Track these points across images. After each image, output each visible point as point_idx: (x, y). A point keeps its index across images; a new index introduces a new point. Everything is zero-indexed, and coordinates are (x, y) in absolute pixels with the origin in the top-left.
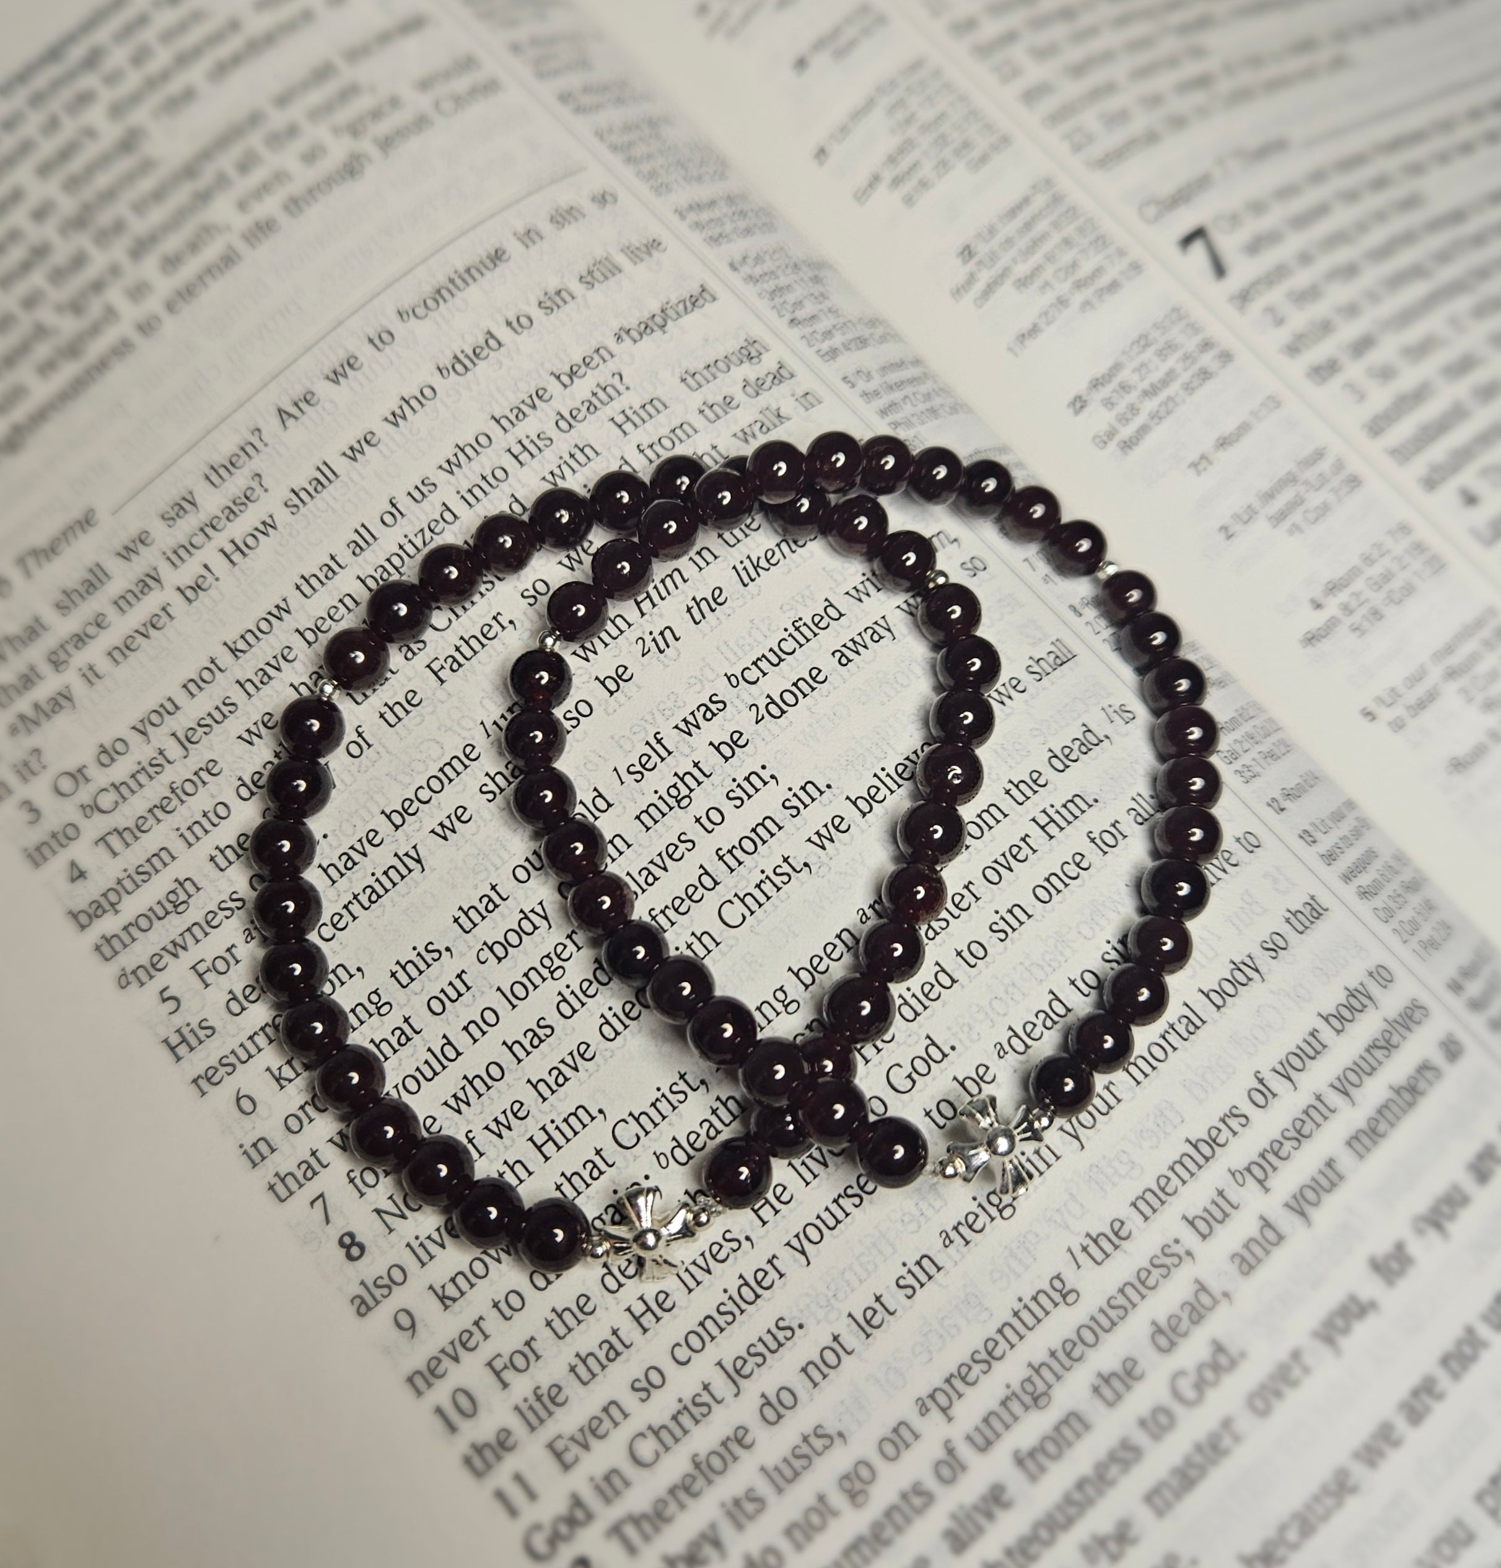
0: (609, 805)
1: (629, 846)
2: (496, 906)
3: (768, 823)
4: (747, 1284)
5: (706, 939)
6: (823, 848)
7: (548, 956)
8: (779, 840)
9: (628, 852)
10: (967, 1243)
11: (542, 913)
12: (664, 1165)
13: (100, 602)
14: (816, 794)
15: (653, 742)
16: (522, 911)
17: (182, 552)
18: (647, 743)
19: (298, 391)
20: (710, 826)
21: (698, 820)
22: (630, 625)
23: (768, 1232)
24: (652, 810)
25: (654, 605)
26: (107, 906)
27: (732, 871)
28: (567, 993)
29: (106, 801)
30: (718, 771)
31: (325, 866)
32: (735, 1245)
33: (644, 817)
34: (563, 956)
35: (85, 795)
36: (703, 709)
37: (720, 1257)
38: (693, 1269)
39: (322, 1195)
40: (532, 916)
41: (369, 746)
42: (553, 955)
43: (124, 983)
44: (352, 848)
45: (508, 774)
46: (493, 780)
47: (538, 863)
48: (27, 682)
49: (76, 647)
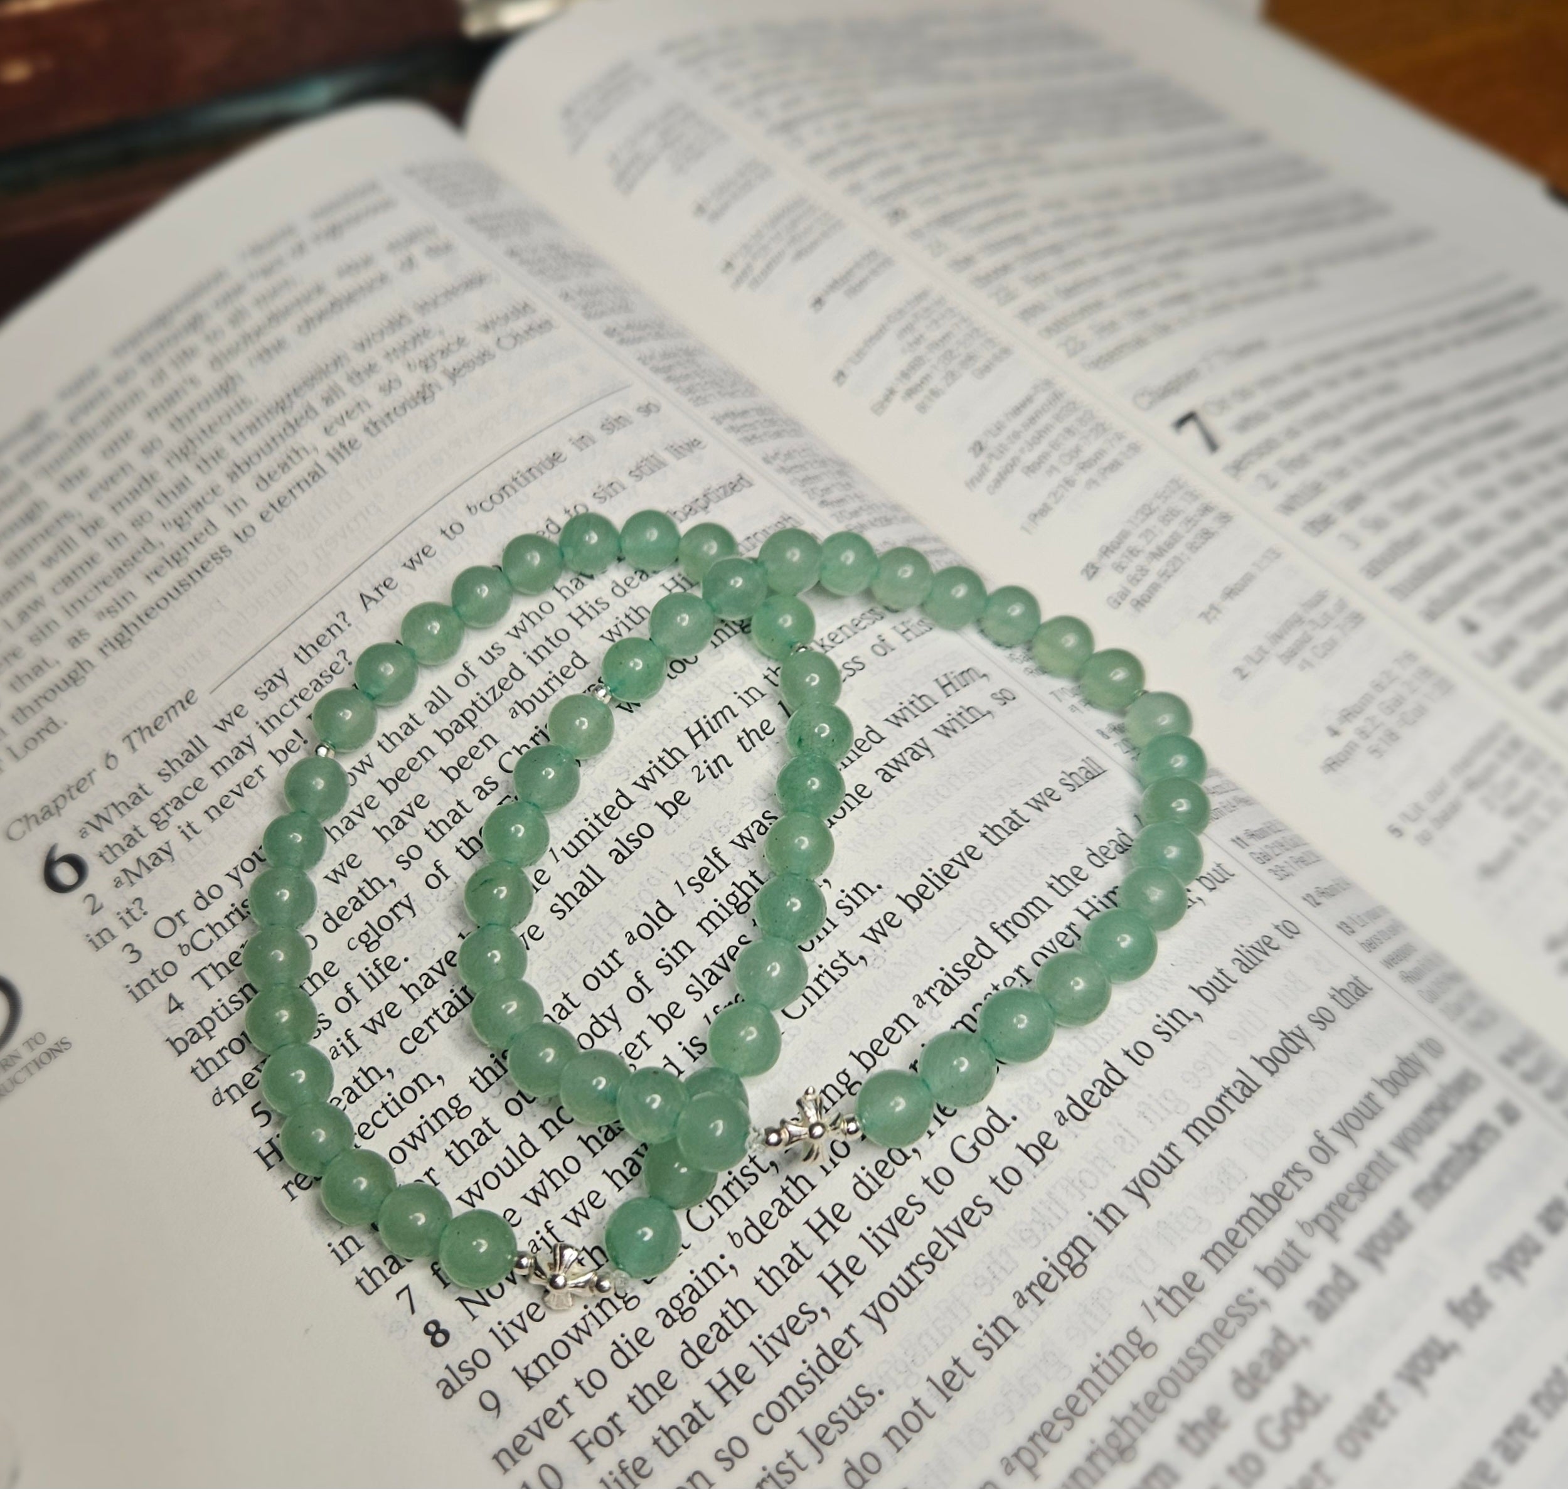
0: (672, 915)
1: (692, 950)
2: (569, 1013)
4: (825, 1354)
6: (877, 942)
8: (834, 937)
9: (691, 956)
10: (1041, 1302)
11: (612, 1017)
12: (739, 1244)
13: (199, 768)
14: (867, 894)
15: (711, 856)
16: (593, 1016)
17: (273, 721)
18: (706, 858)
19: (378, 579)
22: (685, 756)
23: (843, 1302)
24: (713, 917)
25: (707, 738)
26: (202, 1033)
29: (201, 940)
31: (406, 986)
32: (811, 1317)
33: (706, 923)
34: (633, 1055)
35: (182, 936)
36: (757, 825)
37: (798, 1329)
38: (771, 1342)
39: (407, 1287)
40: (602, 1020)
41: (447, 877)
42: (624, 1055)
43: (217, 1101)
44: (432, 968)
45: (576, 893)
46: (562, 899)
47: (607, 972)
48: (131, 840)
49: (176, 808)
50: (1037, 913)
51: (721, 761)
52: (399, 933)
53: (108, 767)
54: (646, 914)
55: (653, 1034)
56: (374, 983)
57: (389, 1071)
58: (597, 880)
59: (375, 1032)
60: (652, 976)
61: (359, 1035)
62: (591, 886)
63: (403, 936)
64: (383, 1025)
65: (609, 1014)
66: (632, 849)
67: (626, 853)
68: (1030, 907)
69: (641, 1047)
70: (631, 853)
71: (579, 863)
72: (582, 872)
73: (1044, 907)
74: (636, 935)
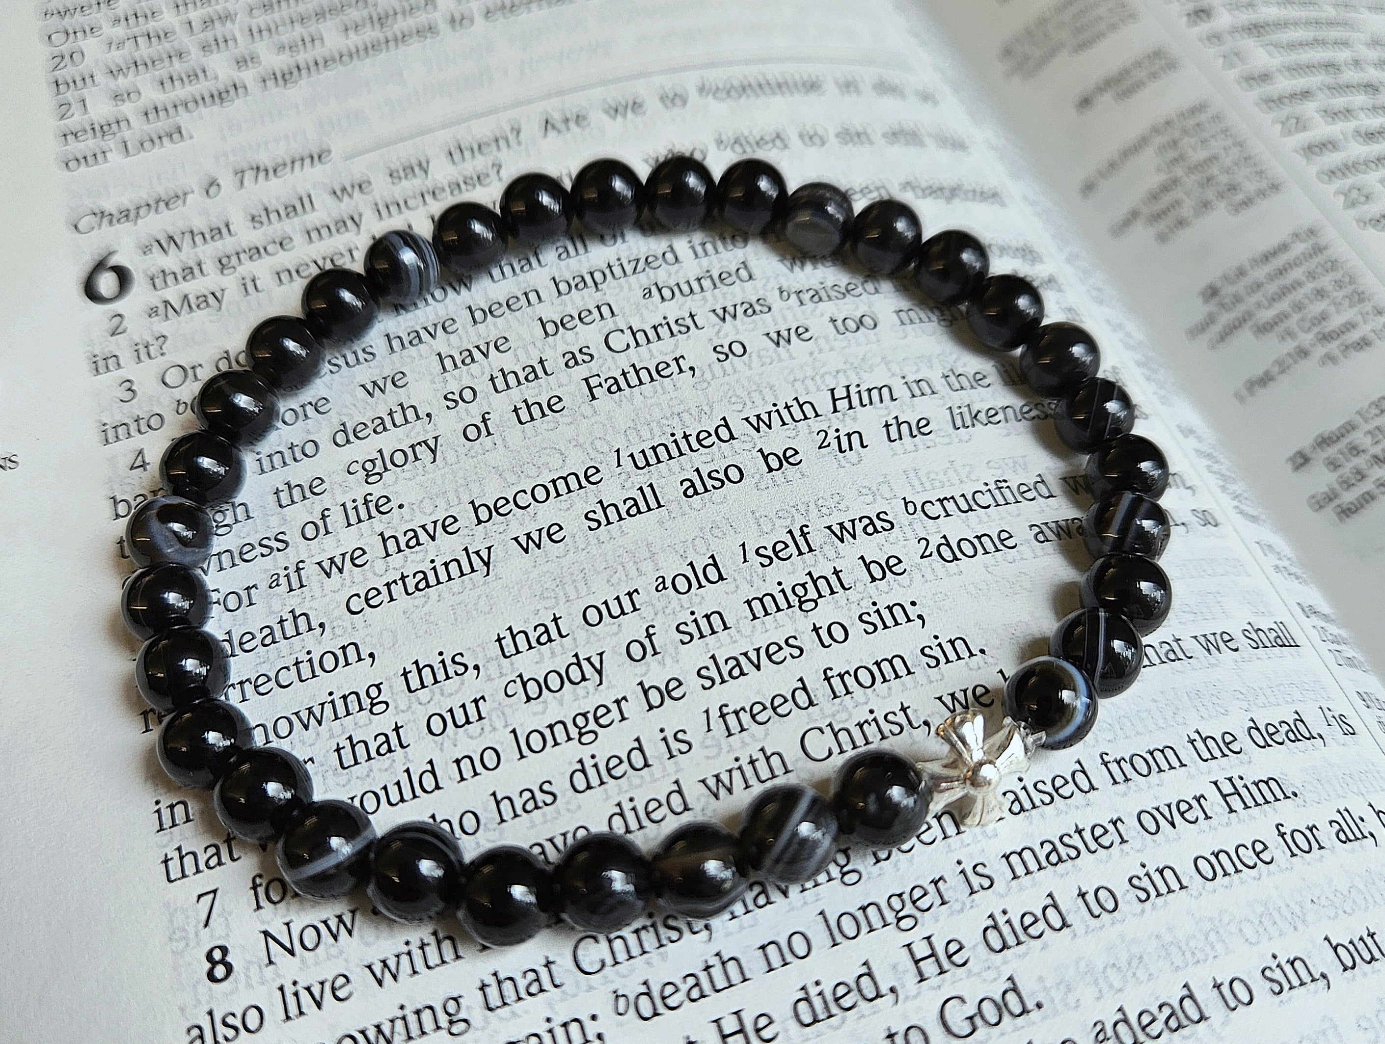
0: (721, 578)
1: (726, 628)
2: (550, 640)
3: (897, 662)
5: (775, 761)
7: (584, 715)
8: (903, 684)
9: (722, 635)
11: (598, 666)
12: (621, 1009)
13: (292, 227)
14: (964, 654)
15: (797, 533)
16: (576, 655)
17: (392, 208)
18: (790, 532)
19: (573, 111)
20: (827, 640)
21: (816, 629)
22: (817, 415)
24: (768, 600)
25: (851, 408)
27: (835, 697)
28: (588, 763)
30: (860, 587)
31: (386, 536)
33: (756, 604)
34: (602, 722)
35: (186, 393)
36: (866, 521)
39: (214, 892)
40: (585, 664)
41: (489, 434)
42: (590, 716)
44: (423, 527)
45: (623, 510)
46: (604, 510)
47: (616, 611)
48: (188, 272)
49: (251, 258)
50: (1164, 765)
51: (855, 438)
52: (407, 475)
53: (207, 192)
54: (691, 564)
55: (635, 707)
56: (353, 519)
57: (322, 625)
58: (653, 504)
59: (328, 575)
60: (665, 637)
61: (311, 572)
62: (643, 508)
63: (410, 479)
64: (341, 571)
65: (596, 661)
66: (709, 487)
67: (700, 489)
68: (1158, 755)
69: (615, 714)
70: (706, 490)
71: (642, 478)
72: (641, 489)
73: (1175, 762)
74: (668, 583)
